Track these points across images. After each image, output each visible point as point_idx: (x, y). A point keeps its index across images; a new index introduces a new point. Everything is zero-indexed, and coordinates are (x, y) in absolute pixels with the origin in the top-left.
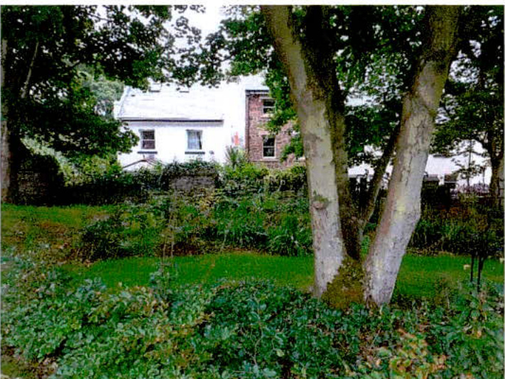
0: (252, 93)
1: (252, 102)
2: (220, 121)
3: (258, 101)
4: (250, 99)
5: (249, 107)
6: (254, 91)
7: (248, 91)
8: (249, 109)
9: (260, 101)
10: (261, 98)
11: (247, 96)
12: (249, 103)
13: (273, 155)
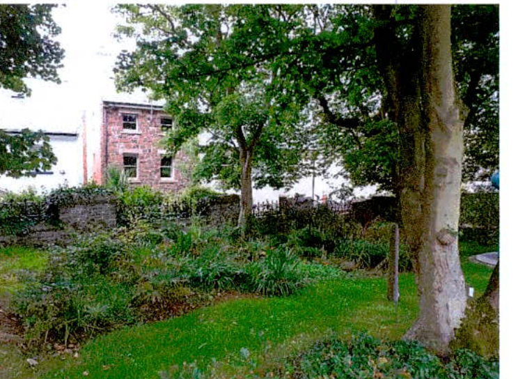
0: (111, 105)
1: (109, 115)
2: (75, 135)
3: (117, 115)
4: (107, 112)
5: (107, 120)
6: (113, 103)
7: (106, 103)
8: (107, 123)
9: (120, 115)
10: (120, 111)
11: (105, 108)
12: (107, 116)
13: (135, 176)
